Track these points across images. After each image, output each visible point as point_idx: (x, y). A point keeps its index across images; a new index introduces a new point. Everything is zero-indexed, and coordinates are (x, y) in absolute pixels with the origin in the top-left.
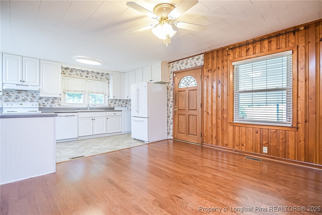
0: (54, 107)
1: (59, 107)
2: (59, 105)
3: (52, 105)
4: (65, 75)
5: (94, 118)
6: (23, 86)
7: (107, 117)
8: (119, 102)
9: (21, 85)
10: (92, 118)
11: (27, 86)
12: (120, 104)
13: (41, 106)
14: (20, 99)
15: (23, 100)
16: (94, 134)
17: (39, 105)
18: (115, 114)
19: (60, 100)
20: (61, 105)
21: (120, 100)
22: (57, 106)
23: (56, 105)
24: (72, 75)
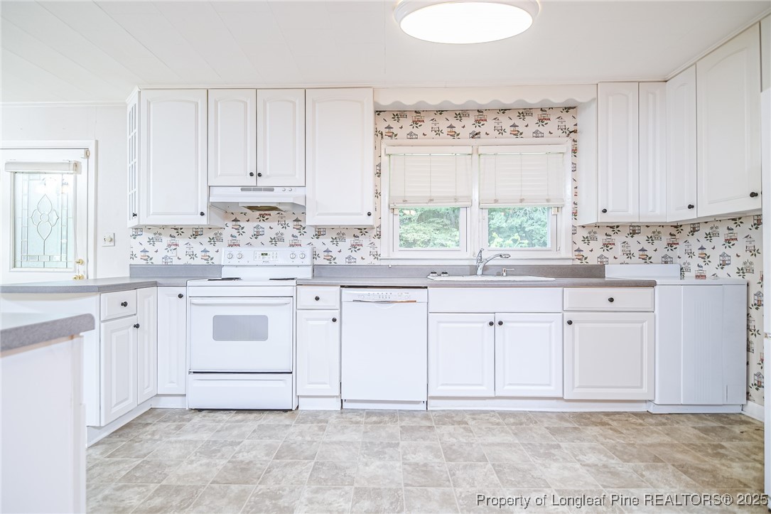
0: (359, 262)
1: (377, 262)
2: (376, 256)
3: (354, 255)
4: (393, 141)
5: (499, 318)
6: (260, 189)
7: (568, 316)
8: (629, 239)
9: (256, 189)
10: (490, 318)
11: (271, 189)
12: (635, 249)
13: (321, 261)
14: (265, 239)
15: (274, 241)
16: (498, 394)
17: (315, 256)
18: (611, 300)
19: (379, 236)
20: (382, 256)
21: (634, 230)
22: (369, 260)
23: (366, 256)
24: (420, 135)
